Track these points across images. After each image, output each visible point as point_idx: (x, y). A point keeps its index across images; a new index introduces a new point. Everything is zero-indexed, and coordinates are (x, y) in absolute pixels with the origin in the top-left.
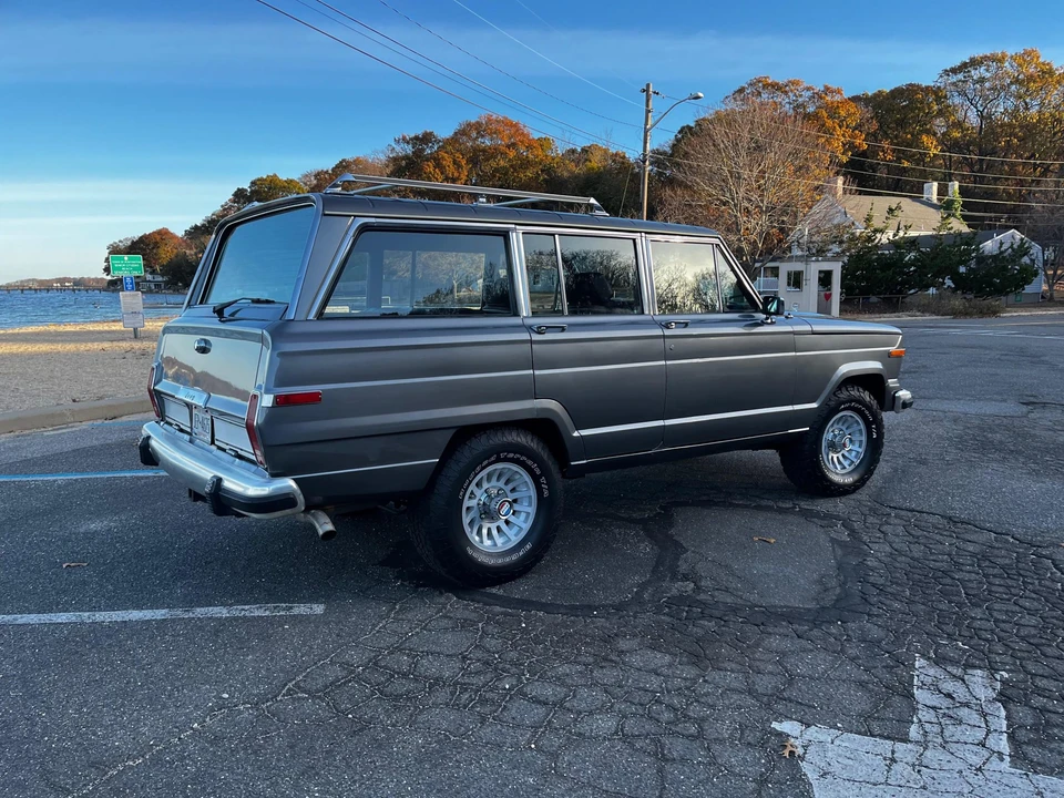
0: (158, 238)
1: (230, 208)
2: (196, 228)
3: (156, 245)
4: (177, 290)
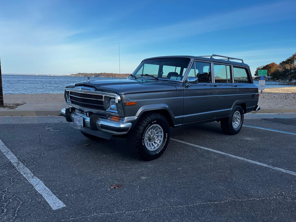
0: (271, 65)
1: (295, 55)
2: (283, 62)
3: (270, 67)
4: (274, 81)
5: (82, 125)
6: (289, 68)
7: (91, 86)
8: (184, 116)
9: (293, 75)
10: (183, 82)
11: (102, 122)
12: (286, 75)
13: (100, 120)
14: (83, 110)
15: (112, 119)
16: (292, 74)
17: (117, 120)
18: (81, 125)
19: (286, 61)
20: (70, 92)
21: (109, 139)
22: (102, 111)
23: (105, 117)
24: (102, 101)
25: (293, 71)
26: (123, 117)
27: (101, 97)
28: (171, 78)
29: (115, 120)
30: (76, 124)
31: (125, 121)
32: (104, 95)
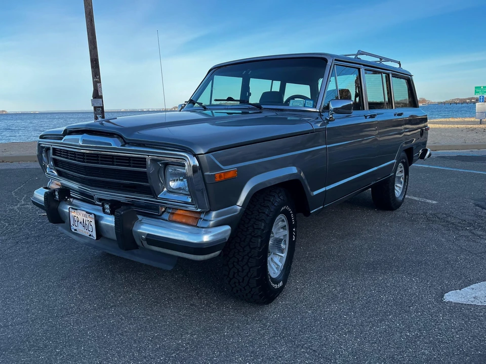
5: (94, 234)
7: (110, 135)
8: (328, 188)
10: (319, 112)
11: (146, 228)
13: (141, 223)
14: (92, 194)
15: (174, 218)
17: (190, 221)
18: (91, 233)
20: (53, 148)
22: (143, 198)
23: (153, 212)
24: (145, 173)
26: (207, 213)
27: (142, 162)
28: (291, 105)
29: (184, 221)
30: (76, 230)
31: (211, 223)
32: (148, 156)
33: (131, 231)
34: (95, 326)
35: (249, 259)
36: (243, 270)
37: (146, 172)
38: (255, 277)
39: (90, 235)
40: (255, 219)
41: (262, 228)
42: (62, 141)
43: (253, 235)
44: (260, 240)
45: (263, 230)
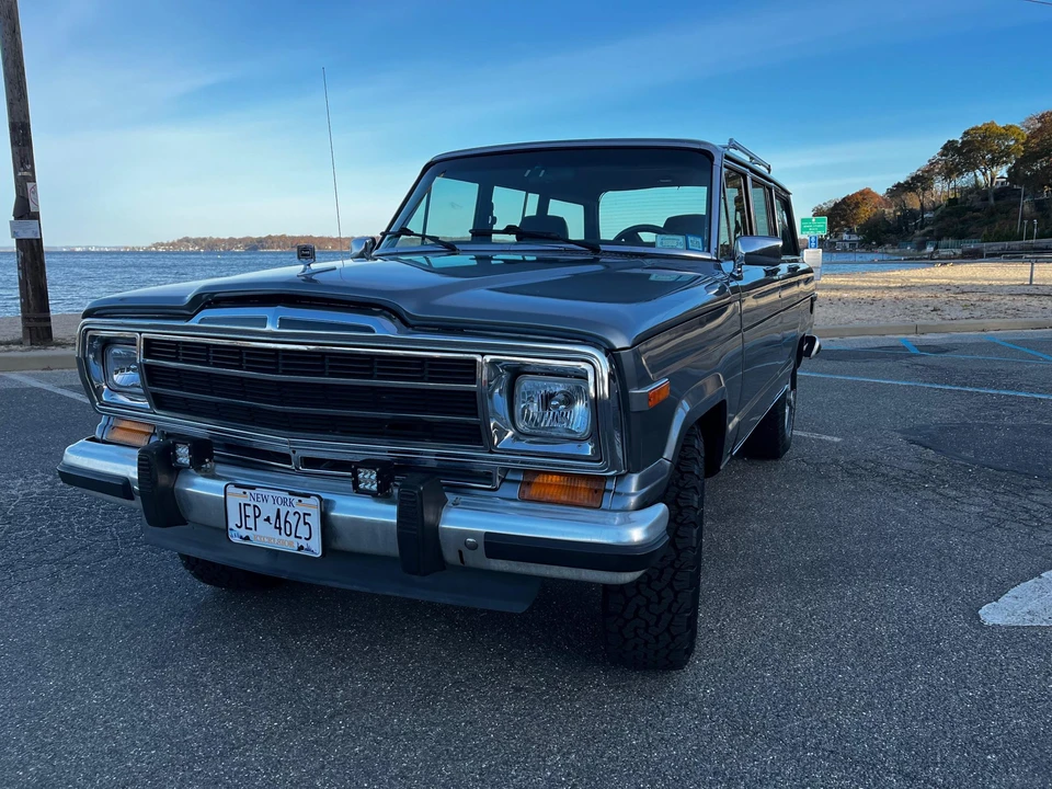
0: (860, 198)
1: (937, 163)
2: (899, 186)
3: (857, 205)
4: (870, 250)
5: (315, 544)
6: (917, 207)
7: (362, 307)
9: (930, 228)
12: (907, 229)
14: (285, 449)
15: (535, 493)
16: (927, 225)
17: (582, 499)
18: (303, 542)
19: (907, 182)
20: (147, 341)
21: (519, 608)
25: (931, 216)
26: (619, 478)
27: (459, 369)
29: (564, 498)
30: (247, 538)
31: (633, 500)
32: (483, 355)
33: (435, 529)
34: (323, 767)
35: (675, 574)
36: (661, 599)
37: (474, 393)
38: (686, 612)
39: (301, 548)
40: (678, 486)
41: (696, 505)
42: (193, 323)
43: (679, 521)
44: (695, 531)
45: (697, 509)
